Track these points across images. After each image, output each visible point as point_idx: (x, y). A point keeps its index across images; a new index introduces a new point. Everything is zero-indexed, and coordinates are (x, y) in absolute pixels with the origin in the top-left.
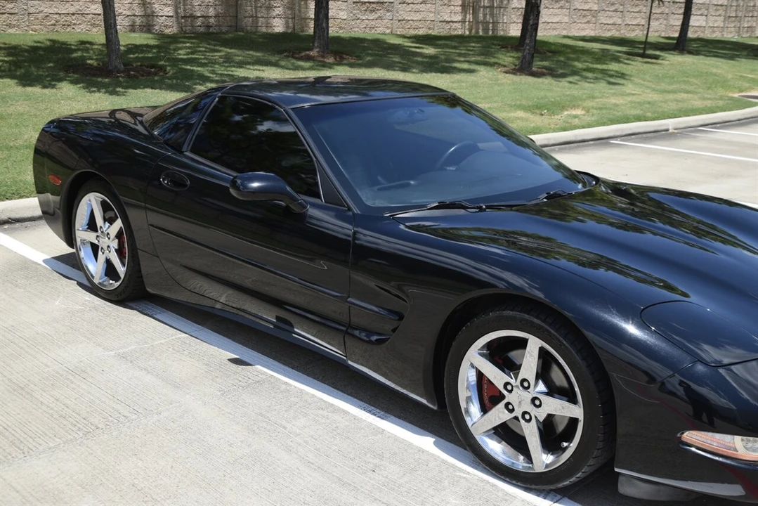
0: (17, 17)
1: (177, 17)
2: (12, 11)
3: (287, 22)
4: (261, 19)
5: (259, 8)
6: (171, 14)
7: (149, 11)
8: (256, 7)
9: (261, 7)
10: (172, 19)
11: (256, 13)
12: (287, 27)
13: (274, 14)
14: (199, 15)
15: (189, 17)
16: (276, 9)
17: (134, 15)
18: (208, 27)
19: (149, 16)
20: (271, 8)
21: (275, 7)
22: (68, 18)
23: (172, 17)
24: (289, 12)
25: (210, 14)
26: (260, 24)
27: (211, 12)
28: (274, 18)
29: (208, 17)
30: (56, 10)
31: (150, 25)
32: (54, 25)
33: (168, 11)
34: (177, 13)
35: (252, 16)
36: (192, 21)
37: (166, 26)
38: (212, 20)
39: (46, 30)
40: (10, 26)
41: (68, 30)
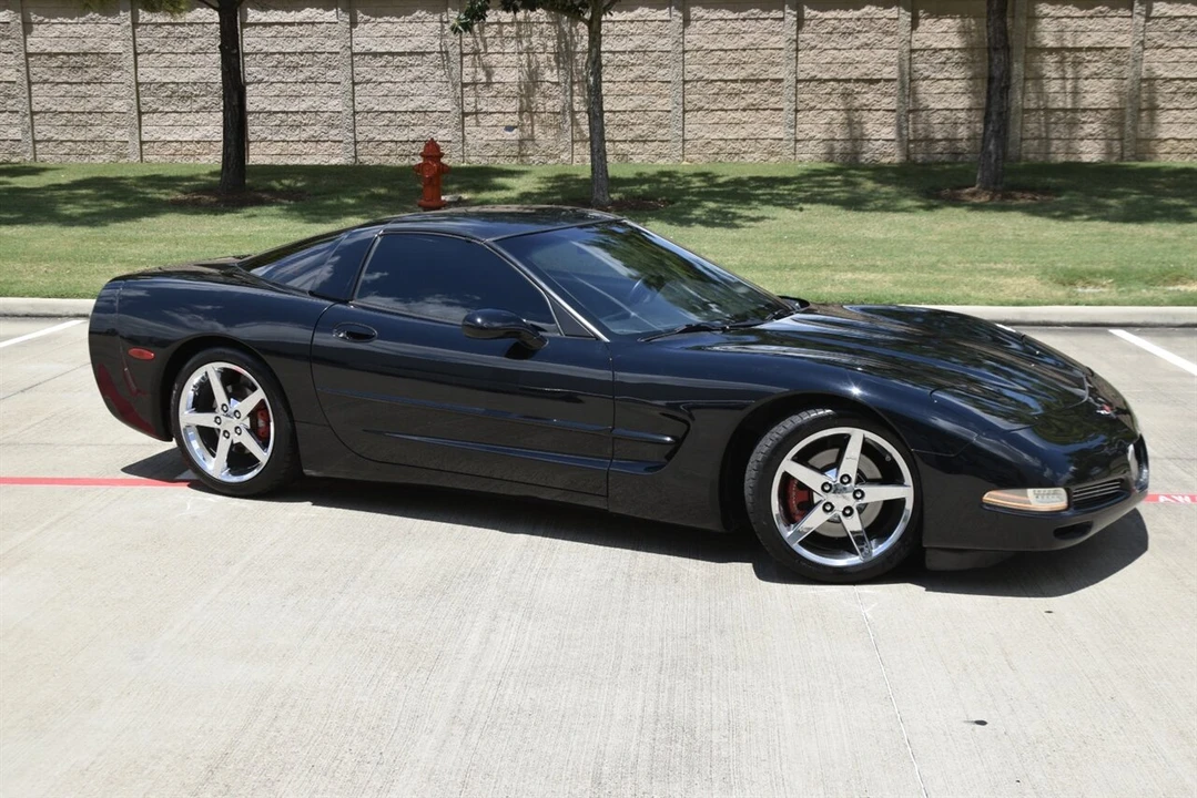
0: (669, 145)
1: (901, 141)
2: (665, 138)
3: (1109, 146)
4: (1055, 142)
5: (1053, 126)
6: (893, 137)
7: (857, 133)
8: (1047, 124)
9: (1056, 123)
10: (894, 143)
11: (1047, 132)
12: (1110, 153)
13: (1082, 134)
14: (939, 137)
15: (921, 140)
16: (1085, 127)
17: (833, 140)
18: (956, 154)
19: (856, 140)
20: (1075, 124)
21: (1084, 122)
22: (737, 145)
23: (893, 140)
24: (1115, 130)
25: (959, 136)
26: (1053, 149)
27: (963, 132)
28: (1082, 139)
29: (955, 140)
30: (721, 135)
31: (857, 153)
32: (717, 154)
33: (889, 132)
34: (900, 133)
35: (1039, 138)
36: (927, 146)
37: (884, 154)
38: (963, 145)
39: (707, 160)
40: (660, 155)
41: (736, 160)
